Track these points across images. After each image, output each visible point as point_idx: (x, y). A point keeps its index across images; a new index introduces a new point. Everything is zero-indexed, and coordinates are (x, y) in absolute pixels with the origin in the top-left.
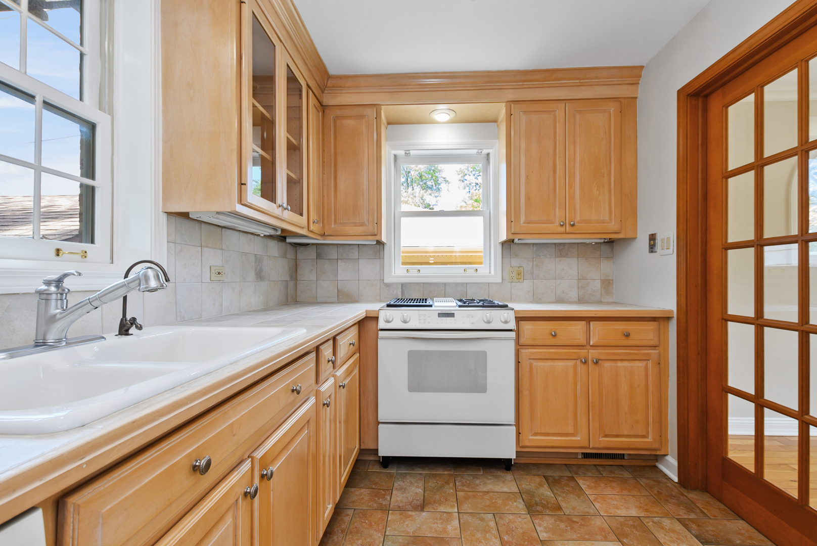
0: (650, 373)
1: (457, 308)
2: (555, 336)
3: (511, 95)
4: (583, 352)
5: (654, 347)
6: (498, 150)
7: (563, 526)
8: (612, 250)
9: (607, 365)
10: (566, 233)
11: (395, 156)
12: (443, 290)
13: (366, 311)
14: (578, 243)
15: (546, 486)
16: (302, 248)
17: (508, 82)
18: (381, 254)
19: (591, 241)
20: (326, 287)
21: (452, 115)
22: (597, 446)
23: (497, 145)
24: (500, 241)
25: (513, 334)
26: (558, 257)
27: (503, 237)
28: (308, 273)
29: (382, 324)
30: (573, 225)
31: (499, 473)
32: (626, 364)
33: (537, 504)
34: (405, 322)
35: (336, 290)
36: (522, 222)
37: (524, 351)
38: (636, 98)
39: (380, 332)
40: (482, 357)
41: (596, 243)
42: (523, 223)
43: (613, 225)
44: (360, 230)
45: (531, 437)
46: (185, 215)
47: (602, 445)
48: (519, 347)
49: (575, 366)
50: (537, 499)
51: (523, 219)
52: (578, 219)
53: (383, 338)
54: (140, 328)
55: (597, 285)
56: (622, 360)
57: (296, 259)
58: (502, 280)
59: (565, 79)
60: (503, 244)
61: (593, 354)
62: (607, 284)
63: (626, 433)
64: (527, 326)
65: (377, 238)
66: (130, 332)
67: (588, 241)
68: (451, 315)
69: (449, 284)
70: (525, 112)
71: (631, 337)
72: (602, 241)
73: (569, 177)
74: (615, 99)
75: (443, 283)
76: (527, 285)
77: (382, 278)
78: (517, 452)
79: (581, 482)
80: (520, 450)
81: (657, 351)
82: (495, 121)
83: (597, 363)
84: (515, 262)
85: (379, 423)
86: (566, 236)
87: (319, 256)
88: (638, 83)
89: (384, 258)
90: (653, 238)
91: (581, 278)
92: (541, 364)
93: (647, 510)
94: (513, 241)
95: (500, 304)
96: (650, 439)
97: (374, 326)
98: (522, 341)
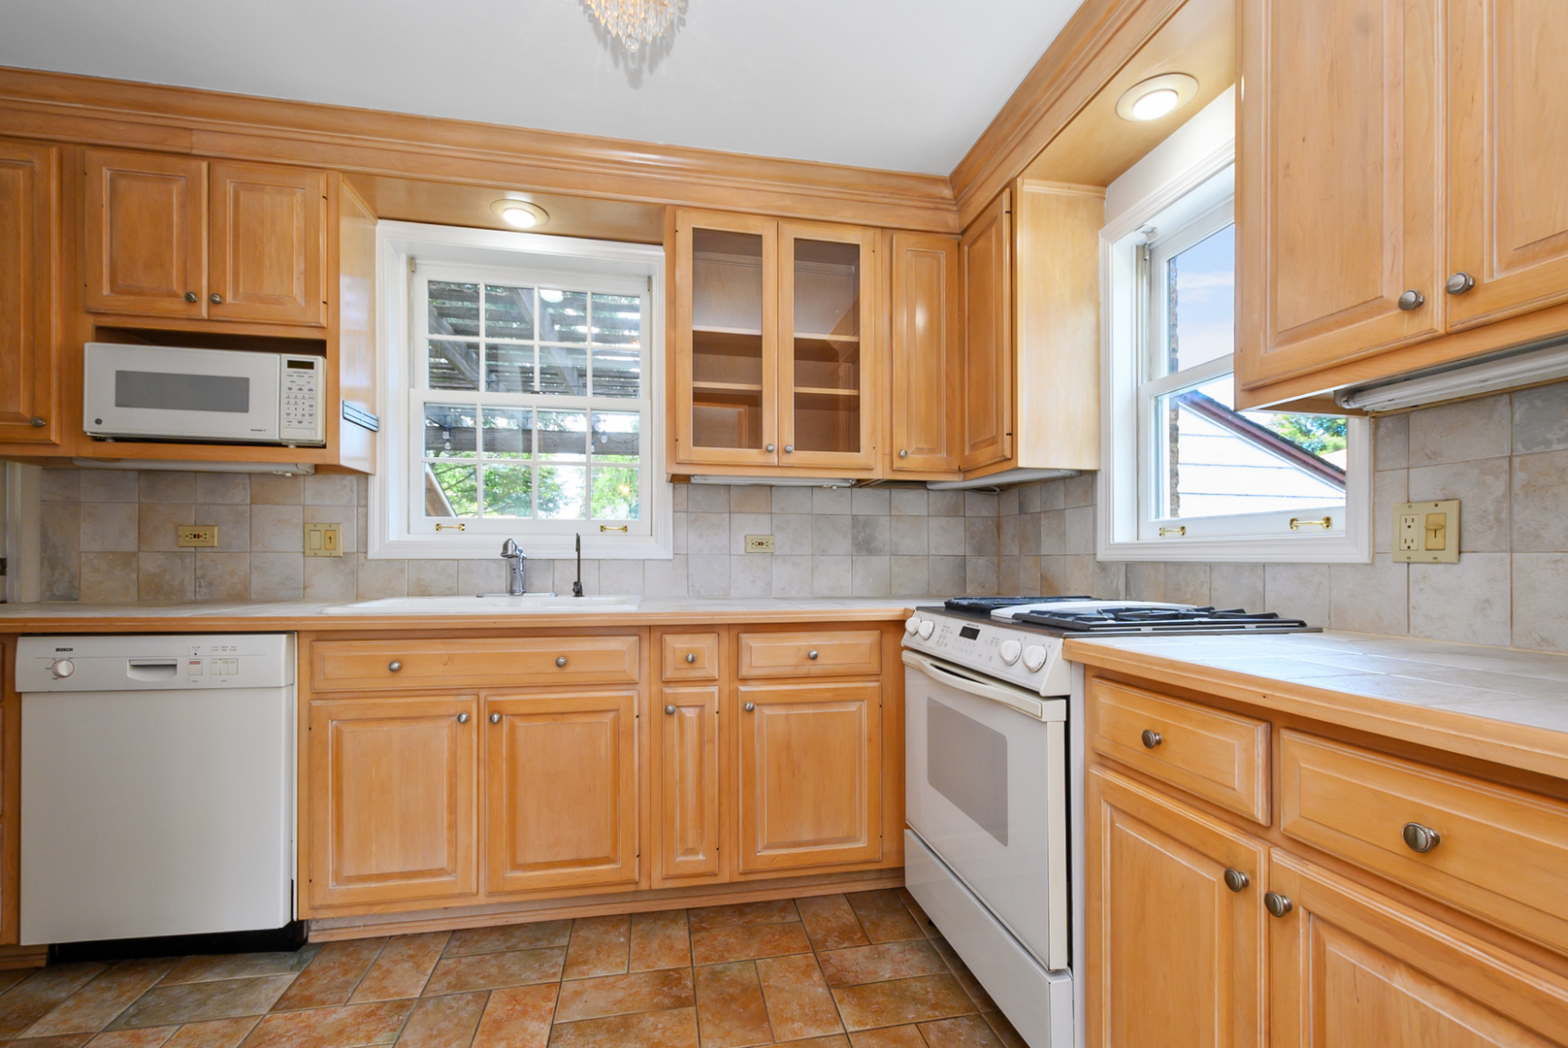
12: (1205, 582)
18: (1094, 494)
28: (1011, 542)
29: (906, 637)
34: (925, 638)
35: (1039, 575)
39: (903, 651)
44: (989, 452)
58: (1373, 553)
64: (1102, 696)
69: (1219, 564)
75: (1205, 564)
76: (1475, 576)
77: (1094, 551)
84: (1425, 482)
85: (905, 824)
89: (1097, 504)
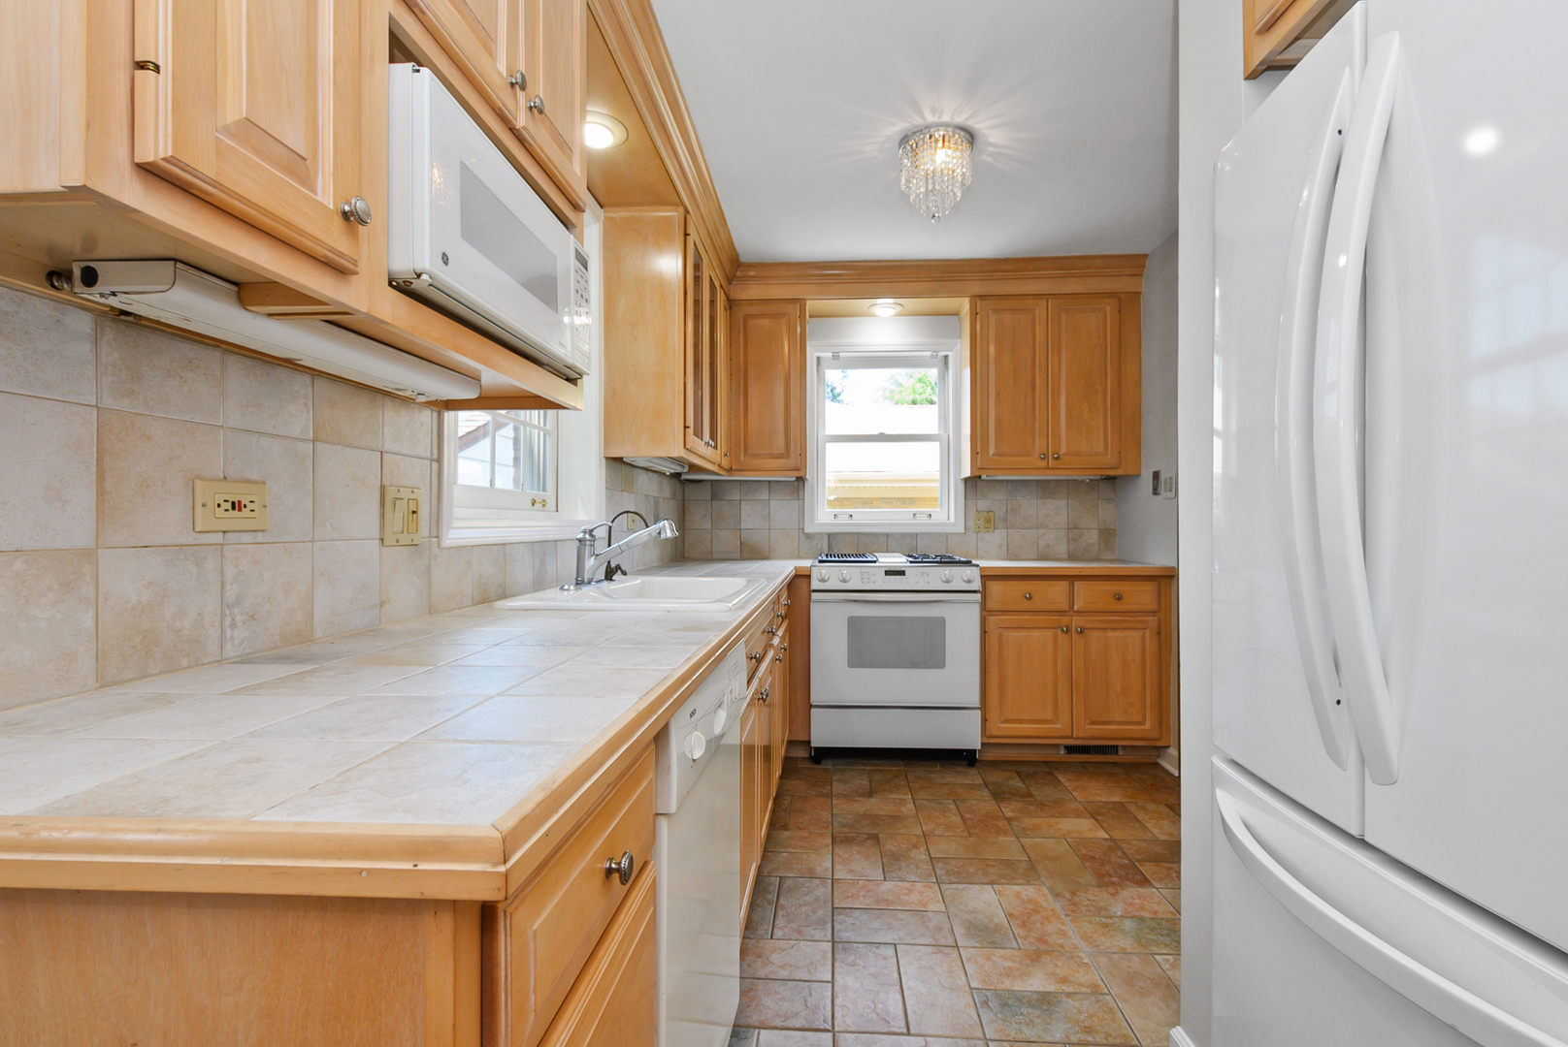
0: (1148, 644)
1: (909, 564)
2: (1030, 598)
3: (977, 288)
4: (1065, 620)
5: (1153, 613)
6: (960, 352)
7: (1032, 808)
8: (1114, 489)
9: (1095, 635)
10: (1048, 468)
11: (818, 358)
12: (886, 541)
13: (796, 568)
14: (1068, 480)
15: (1017, 779)
16: (692, 485)
17: (972, 272)
18: (801, 493)
19: (1084, 478)
20: (726, 539)
21: (899, 309)
22: (1082, 735)
23: (959, 346)
24: (963, 477)
25: (978, 597)
26: (1041, 498)
27: (967, 472)
28: (700, 520)
29: (815, 584)
30: (1057, 458)
31: (960, 769)
32: (1118, 633)
33: (1004, 793)
34: (844, 581)
35: (739, 543)
36: (991, 454)
37: (992, 620)
38: (1140, 293)
39: (813, 594)
40: (939, 624)
41: (1091, 480)
42: (993, 455)
43: (1110, 459)
44: (779, 463)
45: (1000, 725)
46: (619, 460)
47: (1089, 734)
48: (986, 613)
49: (1055, 637)
50: (1005, 789)
51: (992, 450)
52: (1063, 450)
53: (816, 601)
54: (624, 573)
55: (1092, 537)
56: (1113, 629)
57: (684, 500)
58: (965, 529)
59: (1045, 270)
60: (966, 480)
61: (1077, 621)
62: (1108, 535)
63: (1117, 720)
64: (995, 588)
65: (800, 474)
66: (614, 578)
67: (1079, 478)
68: (902, 573)
70: (995, 311)
71: (1123, 601)
72: (1099, 477)
73: (1052, 396)
74: (1112, 295)
75: (884, 533)
76: (998, 536)
77: (801, 527)
78: (982, 744)
79: (1062, 778)
80: (986, 741)
81: (1156, 618)
82: (956, 314)
83: (1082, 632)
84: (982, 505)
85: (811, 706)
86: (1049, 471)
87: (714, 496)
88: (1142, 275)
89: (804, 499)
90: (1156, 475)
91: (1073, 527)
92: (1013, 634)
93: (1131, 797)
94: (980, 477)
95: (962, 559)
96: (1147, 726)
97: (805, 586)
98: (990, 606)
